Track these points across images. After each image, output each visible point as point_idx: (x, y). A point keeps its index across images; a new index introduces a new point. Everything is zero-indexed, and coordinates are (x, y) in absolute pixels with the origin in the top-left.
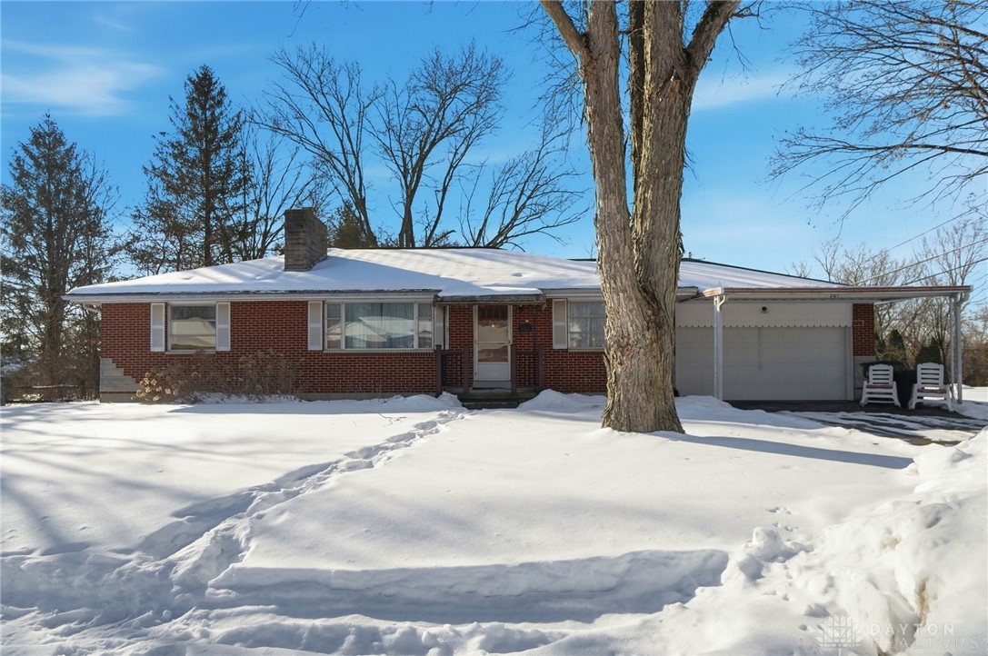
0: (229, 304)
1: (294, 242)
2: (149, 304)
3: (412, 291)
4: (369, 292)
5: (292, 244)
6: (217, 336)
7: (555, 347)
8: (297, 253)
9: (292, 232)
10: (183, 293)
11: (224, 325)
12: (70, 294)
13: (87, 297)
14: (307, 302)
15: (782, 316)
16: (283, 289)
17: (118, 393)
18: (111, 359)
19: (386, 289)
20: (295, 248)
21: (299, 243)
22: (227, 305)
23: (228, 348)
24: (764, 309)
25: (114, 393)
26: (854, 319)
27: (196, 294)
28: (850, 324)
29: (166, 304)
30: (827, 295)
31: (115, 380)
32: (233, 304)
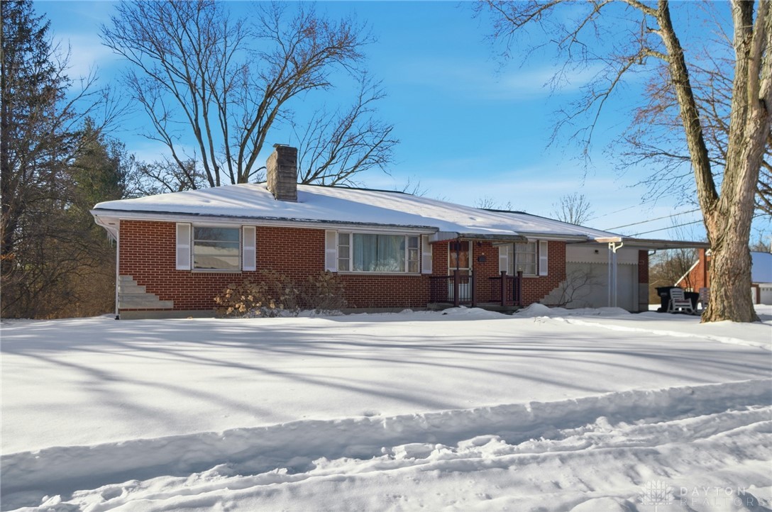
0: (255, 228)
1: (285, 175)
2: (174, 224)
3: (416, 227)
4: (384, 225)
5: (284, 177)
6: (243, 257)
8: (288, 185)
9: (284, 166)
10: (222, 216)
11: (250, 247)
12: (97, 209)
13: (118, 213)
14: (324, 231)
16: (315, 218)
17: (140, 310)
18: (131, 277)
19: (397, 224)
20: (288, 181)
21: (290, 177)
22: (253, 229)
23: (253, 269)
25: (135, 310)
26: (639, 259)
27: (236, 217)
31: (137, 297)
32: (258, 228)
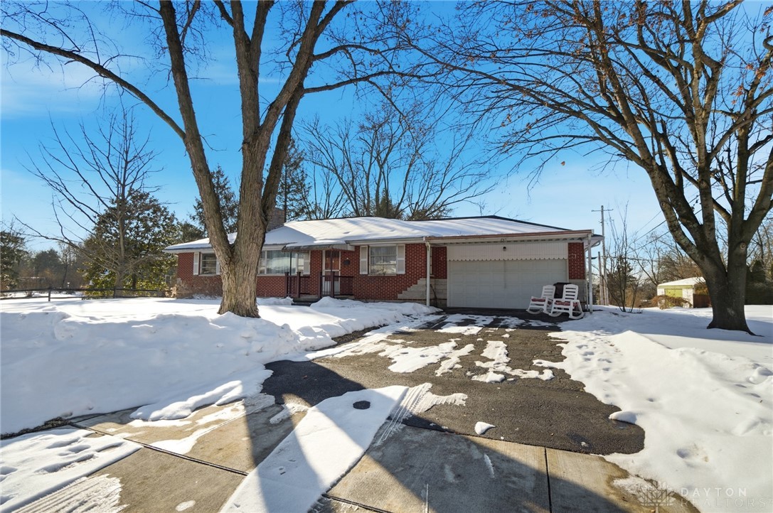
7: (361, 273)
15: (516, 252)
24: (505, 248)
28: (566, 257)
29: (200, 253)
30: (499, 239)
